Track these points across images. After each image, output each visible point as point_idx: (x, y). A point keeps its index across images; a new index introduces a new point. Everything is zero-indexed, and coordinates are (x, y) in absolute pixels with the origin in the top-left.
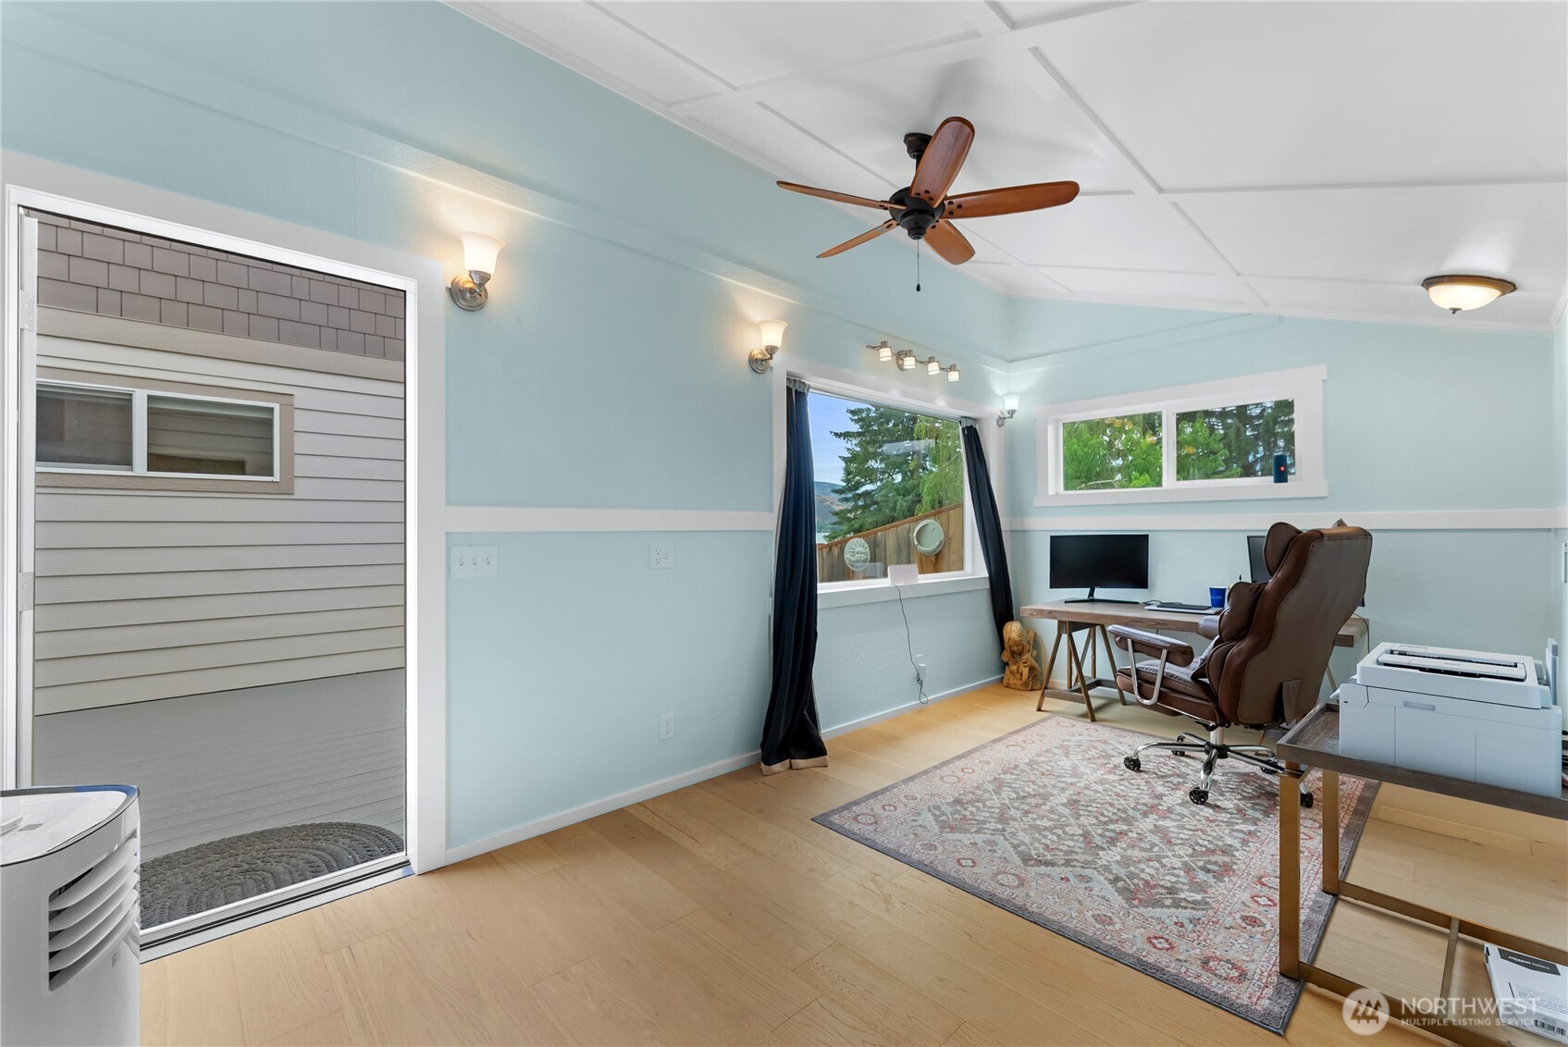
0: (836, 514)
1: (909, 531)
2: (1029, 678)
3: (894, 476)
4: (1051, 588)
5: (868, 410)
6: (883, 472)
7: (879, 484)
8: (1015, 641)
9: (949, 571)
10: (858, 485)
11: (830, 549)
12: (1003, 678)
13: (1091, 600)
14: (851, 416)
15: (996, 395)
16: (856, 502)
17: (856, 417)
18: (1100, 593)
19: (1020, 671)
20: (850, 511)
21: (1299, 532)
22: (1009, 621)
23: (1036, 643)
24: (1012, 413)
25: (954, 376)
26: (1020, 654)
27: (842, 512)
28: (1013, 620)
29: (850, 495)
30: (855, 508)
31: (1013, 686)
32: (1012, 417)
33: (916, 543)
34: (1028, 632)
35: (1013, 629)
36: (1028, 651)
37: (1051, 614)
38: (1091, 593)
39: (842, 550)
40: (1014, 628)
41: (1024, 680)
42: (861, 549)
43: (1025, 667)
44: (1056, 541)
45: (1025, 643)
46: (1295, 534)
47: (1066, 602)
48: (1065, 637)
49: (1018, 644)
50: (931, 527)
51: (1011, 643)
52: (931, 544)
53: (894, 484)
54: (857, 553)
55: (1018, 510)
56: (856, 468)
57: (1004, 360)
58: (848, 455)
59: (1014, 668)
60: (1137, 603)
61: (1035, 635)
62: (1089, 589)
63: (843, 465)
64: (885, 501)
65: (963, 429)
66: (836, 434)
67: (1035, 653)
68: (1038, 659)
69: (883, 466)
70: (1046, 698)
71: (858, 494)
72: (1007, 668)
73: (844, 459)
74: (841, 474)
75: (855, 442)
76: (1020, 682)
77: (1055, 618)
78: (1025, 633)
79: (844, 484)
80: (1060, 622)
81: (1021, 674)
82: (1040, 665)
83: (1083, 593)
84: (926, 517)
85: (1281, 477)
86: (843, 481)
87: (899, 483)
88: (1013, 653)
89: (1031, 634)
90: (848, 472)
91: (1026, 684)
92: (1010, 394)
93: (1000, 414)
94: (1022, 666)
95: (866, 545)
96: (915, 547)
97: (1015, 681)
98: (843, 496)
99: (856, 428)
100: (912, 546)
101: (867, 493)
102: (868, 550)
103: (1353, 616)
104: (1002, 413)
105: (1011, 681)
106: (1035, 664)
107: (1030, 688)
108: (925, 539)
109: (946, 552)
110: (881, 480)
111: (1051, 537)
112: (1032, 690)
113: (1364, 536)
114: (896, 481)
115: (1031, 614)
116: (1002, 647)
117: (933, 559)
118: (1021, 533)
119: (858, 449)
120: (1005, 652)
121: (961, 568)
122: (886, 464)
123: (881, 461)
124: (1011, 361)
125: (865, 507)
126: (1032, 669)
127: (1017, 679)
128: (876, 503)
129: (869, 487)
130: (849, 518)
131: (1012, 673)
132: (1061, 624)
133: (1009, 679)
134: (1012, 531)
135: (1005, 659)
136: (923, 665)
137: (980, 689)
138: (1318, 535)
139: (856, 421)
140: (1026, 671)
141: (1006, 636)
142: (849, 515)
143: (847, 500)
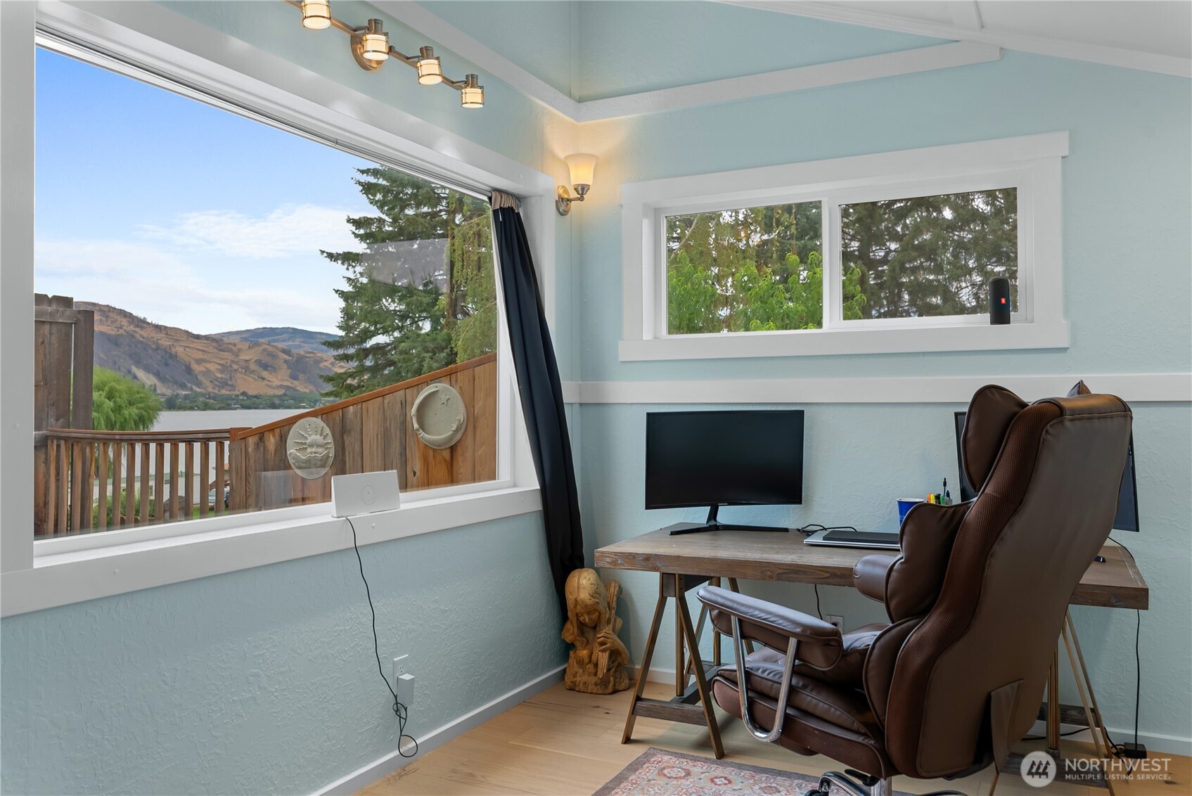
0: (330, 379)
1: (404, 405)
2: (609, 670)
3: (420, 323)
4: (648, 507)
5: (380, 220)
6: (403, 317)
7: (396, 334)
8: (586, 606)
9: (474, 480)
10: (367, 335)
11: (261, 439)
12: (564, 671)
13: (713, 528)
14: (353, 228)
15: (554, 156)
16: (361, 361)
17: (362, 232)
18: (727, 514)
19: (594, 658)
20: (352, 375)
21: (1023, 405)
22: (575, 568)
23: (621, 605)
24: (582, 190)
25: (473, 97)
26: (595, 628)
27: (340, 376)
28: (582, 566)
29: (351, 351)
30: (362, 370)
31: (581, 687)
32: (581, 199)
33: (416, 426)
34: (607, 587)
35: (582, 583)
36: (609, 622)
37: (648, 562)
38: (713, 515)
39: (283, 440)
40: (584, 582)
41: (600, 675)
42: (318, 438)
43: (603, 651)
44: (654, 420)
45: (602, 607)
46: (1016, 409)
47: (673, 533)
48: (671, 602)
49: (590, 610)
50: (443, 397)
51: (579, 608)
52: (442, 428)
53: (419, 335)
54: (311, 446)
55: (592, 369)
56: (361, 308)
57: (570, 96)
58: (347, 288)
59: (584, 653)
60: (786, 530)
61: (621, 590)
62: (708, 508)
63: (342, 304)
64: (405, 361)
65: (495, 212)
66: (330, 256)
67: (619, 622)
68: (624, 634)
69: (403, 307)
70: (638, 719)
71: (365, 350)
72: (571, 653)
73: (342, 294)
74: (338, 317)
75: (359, 269)
76: (594, 679)
77: (655, 569)
78: (602, 590)
79: (342, 333)
80: (664, 576)
81: (596, 665)
82: (627, 644)
83: (699, 515)
84: (434, 379)
85: (1001, 315)
86: (340, 327)
87: (427, 334)
88: (582, 626)
89: (613, 590)
90: (348, 314)
91: (604, 683)
92: (577, 156)
93: (561, 191)
94: (597, 649)
95: (327, 430)
96: (416, 435)
97: (585, 678)
98: (341, 352)
99: (360, 247)
100: (409, 431)
101: (378, 348)
102: (330, 439)
103: (1108, 543)
104: (566, 191)
105: (578, 679)
106: (620, 644)
107: (610, 689)
108: (432, 418)
109: (469, 441)
110: (400, 329)
111: (649, 415)
112: (615, 692)
113: (1120, 411)
114: (423, 332)
115: (614, 563)
116: (564, 617)
117: (447, 454)
118: (596, 408)
119: (365, 280)
120: (568, 625)
121: (492, 475)
122: (408, 305)
123: (401, 300)
124: (581, 100)
125: (375, 370)
126: (614, 654)
127: (589, 674)
128: (392, 363)
129: (381, 339)
130: (350, 385)
131: (581, 663)
132: (666, 579)
133: (575, 676)
134: (581, 404)
135: (569, 639)
136: (407, 677)
137: (522, 701)
138: (1052, 411)
139: (362, 238)
140: (603, 659)
141: (570, 598)
142: (349, 381)
143: (346, 358)
